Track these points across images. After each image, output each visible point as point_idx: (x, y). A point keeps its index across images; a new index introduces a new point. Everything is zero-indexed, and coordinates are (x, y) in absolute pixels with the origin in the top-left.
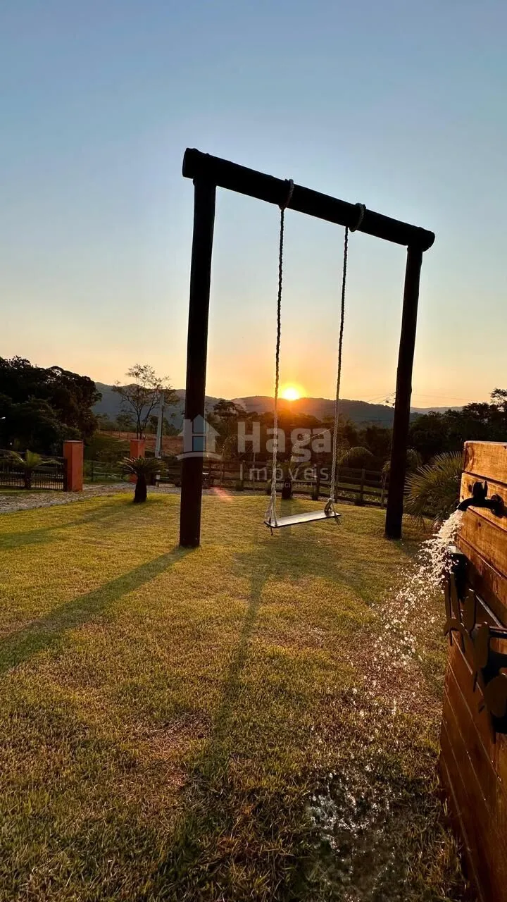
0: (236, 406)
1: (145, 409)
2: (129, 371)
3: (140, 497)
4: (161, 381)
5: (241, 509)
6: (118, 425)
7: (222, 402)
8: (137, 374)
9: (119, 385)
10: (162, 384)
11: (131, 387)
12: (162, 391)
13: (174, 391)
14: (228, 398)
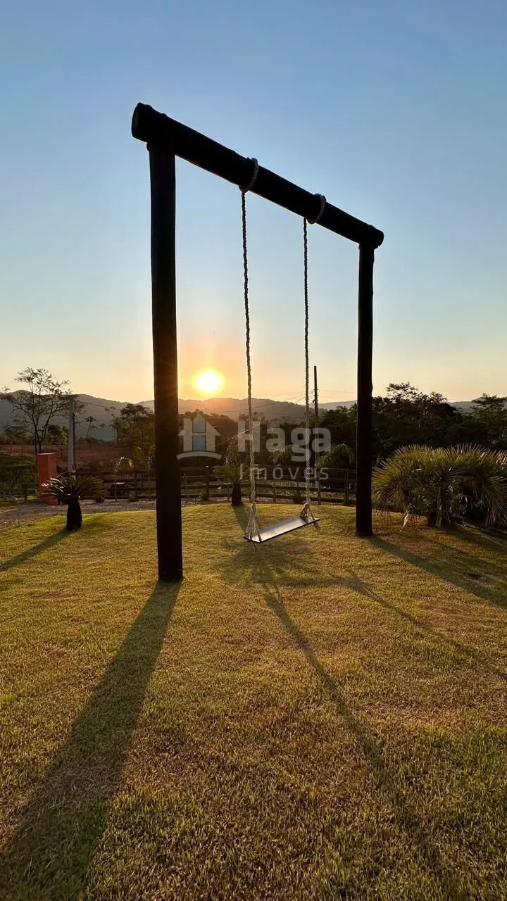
0: (145, 410)
1: (43, 419)
2: (20, 376)
3: (74, 523)
4: (59, 386)
5: (196, 523)
6: (6, 437)
7: (130, 406)
8: (29, 379)
9: (8, 392)
10: (60, 389)
11: (22, 393)
12: (61, 397)
13: (76, 396)
14: (135, 402)
